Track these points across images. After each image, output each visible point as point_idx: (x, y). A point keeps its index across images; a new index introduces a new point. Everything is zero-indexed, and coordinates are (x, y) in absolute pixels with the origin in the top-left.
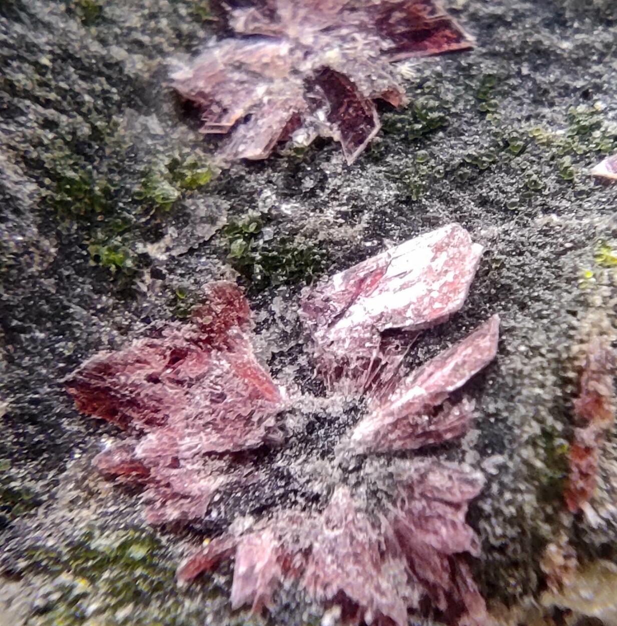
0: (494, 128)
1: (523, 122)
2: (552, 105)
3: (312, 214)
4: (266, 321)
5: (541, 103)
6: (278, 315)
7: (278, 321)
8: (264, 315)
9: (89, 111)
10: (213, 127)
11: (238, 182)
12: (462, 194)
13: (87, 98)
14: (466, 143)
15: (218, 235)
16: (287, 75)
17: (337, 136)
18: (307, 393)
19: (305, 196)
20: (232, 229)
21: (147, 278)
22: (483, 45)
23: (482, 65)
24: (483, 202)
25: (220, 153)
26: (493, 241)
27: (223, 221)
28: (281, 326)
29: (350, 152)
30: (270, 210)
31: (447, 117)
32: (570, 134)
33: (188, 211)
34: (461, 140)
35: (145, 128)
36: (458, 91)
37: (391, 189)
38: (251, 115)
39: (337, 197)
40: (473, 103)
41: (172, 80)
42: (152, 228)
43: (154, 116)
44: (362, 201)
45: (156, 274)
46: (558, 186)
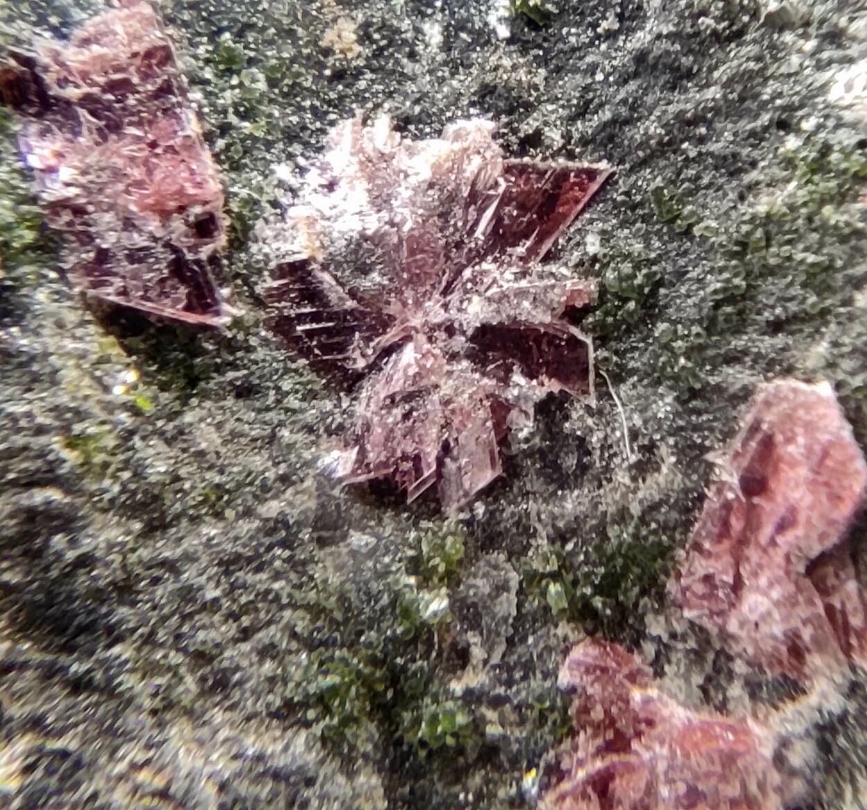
0: (713, 239)
1: (739, 206)
2: (754, 164)
3: (602, 491)
4: (658, 653)
5: (740, 171)
6: (665, 638)
7: (673, 643)
8: (650, 649)
9: (290, 596)
10: (418, 487)
11: (493, 522)
12: (745, 337)
13: (276, 586)
14: (699, 281)
15: (522, 597)
16: (447, 368)
17: (554, 386)
18: (781, 705)
19: (576, 477)
20: (532, 580)
21: (491, 715)
22: (622, 161)
23: (640, 183)
24: (776, 327)
25: (448, 505)
26: (831, 365)
27: (514, 579)
28: (680, 646)
29: (585, 392)
30: (554, 526)
31: (654, 268)
32: (804, 180)
33: (469, 601)
34: (689, 279)
35: (354, 553)
36: (639, 230)
37: (662, 396)
38: (447, 441)
39: (612, 452)
40: (665, 230)
41: (340, 480)
42: (449, 654)
43: (352, 532)
44: (644, 435)
45: (497, 703)
46: (846, 247)
